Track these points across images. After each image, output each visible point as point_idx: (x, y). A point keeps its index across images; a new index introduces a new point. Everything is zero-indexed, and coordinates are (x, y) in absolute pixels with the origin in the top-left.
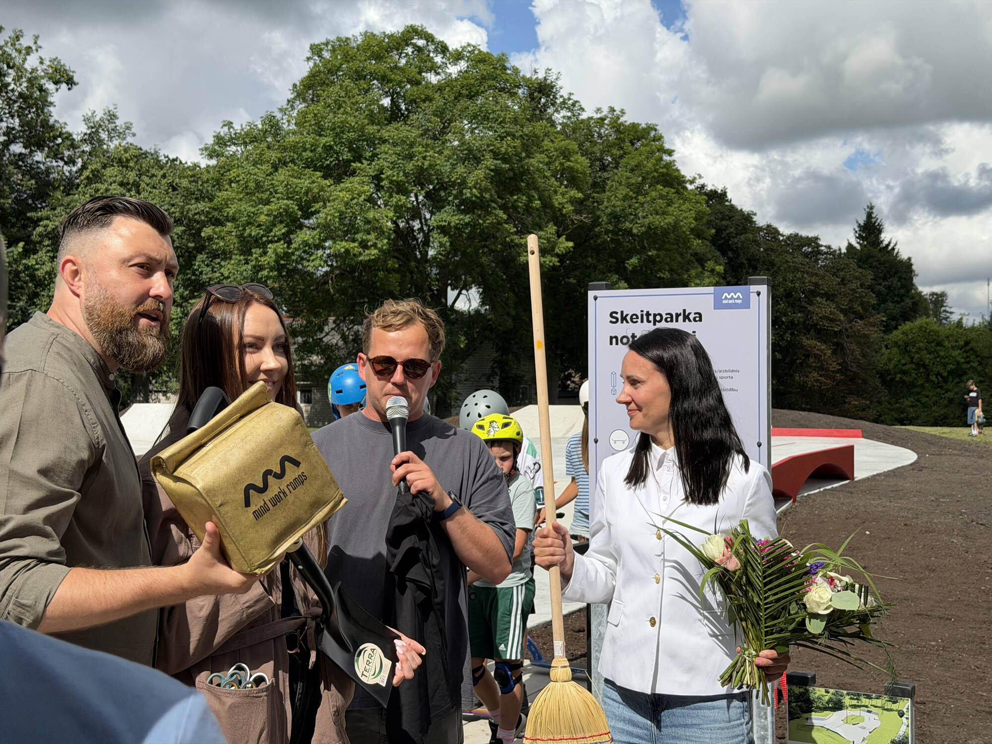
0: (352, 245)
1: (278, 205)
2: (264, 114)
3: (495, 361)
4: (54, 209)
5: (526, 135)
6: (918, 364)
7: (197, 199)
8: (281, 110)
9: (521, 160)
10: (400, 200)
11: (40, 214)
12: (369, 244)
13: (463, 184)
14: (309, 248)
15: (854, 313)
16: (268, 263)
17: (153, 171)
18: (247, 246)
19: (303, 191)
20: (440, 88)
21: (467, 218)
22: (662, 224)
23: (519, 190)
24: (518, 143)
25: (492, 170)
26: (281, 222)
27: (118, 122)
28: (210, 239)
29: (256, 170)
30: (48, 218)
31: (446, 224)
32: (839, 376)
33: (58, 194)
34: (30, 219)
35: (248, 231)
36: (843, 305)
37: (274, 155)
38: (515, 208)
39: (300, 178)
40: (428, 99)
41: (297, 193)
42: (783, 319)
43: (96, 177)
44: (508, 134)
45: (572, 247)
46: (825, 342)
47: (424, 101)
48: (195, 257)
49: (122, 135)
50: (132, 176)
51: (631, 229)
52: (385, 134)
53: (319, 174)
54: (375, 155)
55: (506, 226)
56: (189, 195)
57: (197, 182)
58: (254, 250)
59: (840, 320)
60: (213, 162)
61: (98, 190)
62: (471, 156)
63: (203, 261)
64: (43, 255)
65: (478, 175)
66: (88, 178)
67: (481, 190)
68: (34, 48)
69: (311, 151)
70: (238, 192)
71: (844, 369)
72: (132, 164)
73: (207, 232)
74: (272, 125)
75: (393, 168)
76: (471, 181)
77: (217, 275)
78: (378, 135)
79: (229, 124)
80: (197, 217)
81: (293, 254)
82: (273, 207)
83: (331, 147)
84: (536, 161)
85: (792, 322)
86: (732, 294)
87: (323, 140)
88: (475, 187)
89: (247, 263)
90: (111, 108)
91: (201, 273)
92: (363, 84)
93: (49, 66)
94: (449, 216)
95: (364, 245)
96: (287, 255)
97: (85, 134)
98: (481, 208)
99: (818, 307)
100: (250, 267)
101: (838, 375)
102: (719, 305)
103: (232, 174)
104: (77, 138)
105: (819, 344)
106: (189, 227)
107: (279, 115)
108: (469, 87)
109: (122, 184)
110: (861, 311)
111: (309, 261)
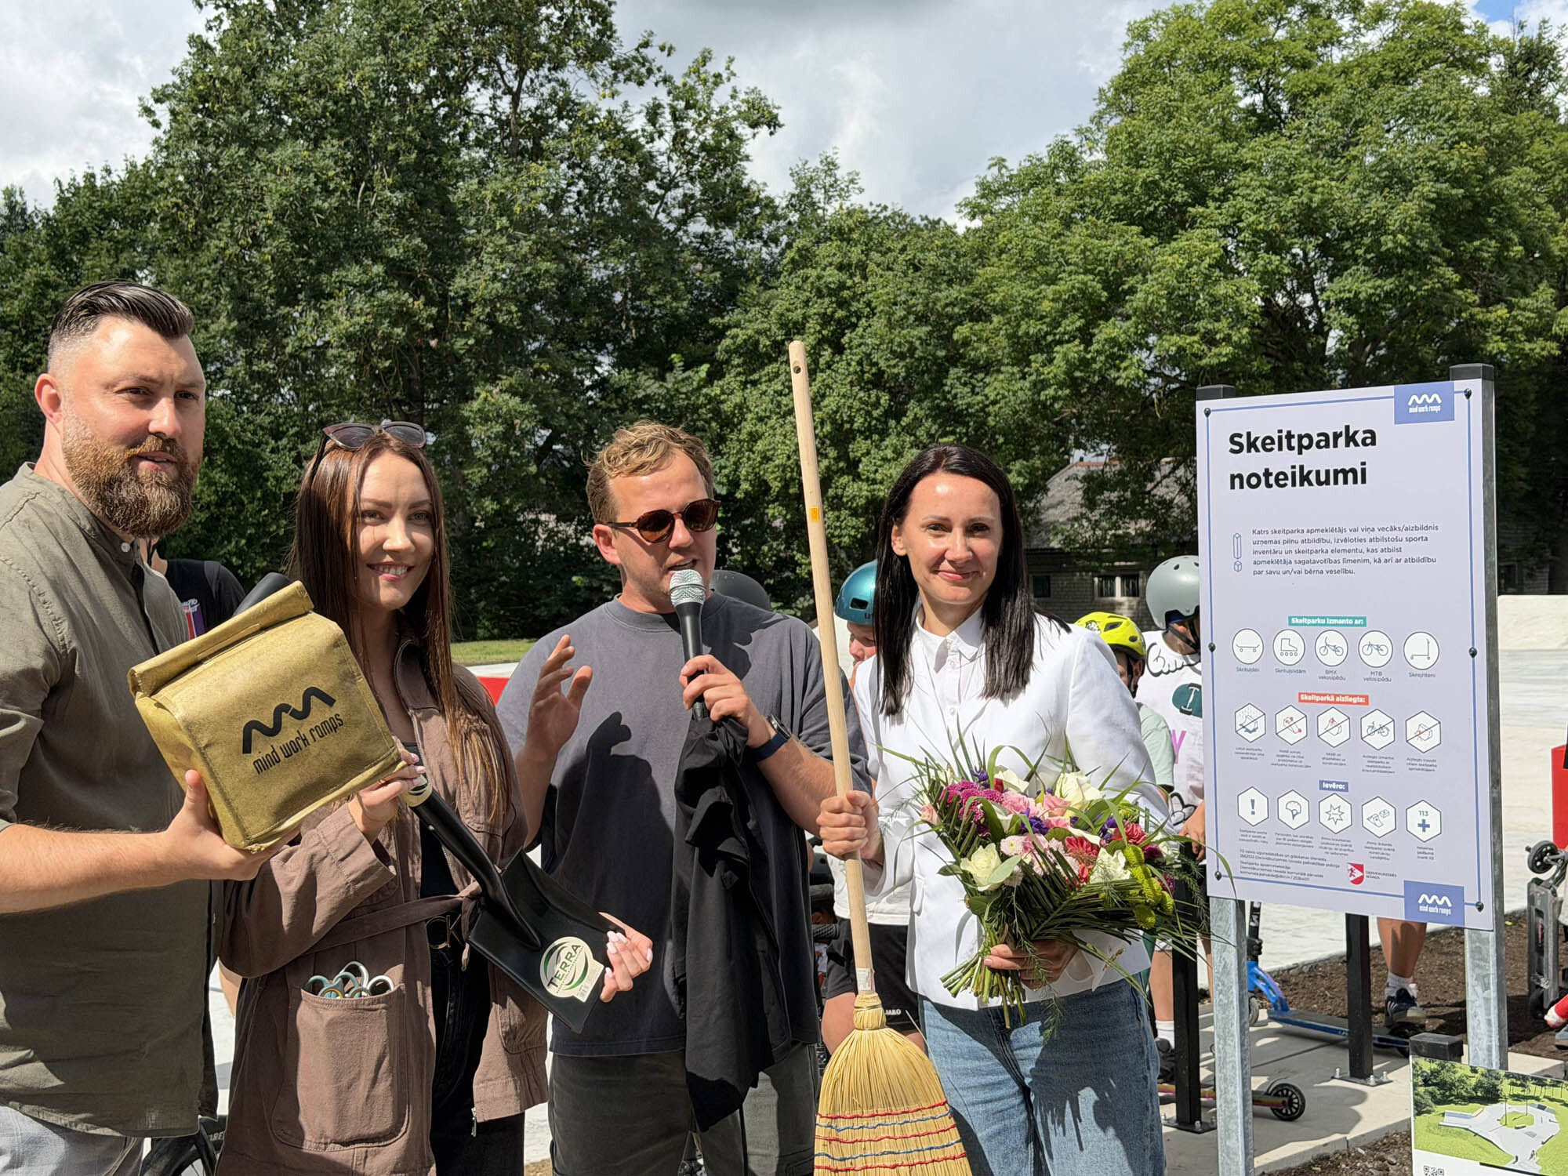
0: (1190, 339)
1: (1071, 283)
2: (1051, 141)
4: (747, 312)
5: (1497, 136)
7: (950, 282)
8: (1080, 131)
9: (1486, 178)
10: (1270, 263)
11: (727, 318)
12: (1218, 337)
13: (1380, 227)
14: (1120, 349)
16: (1055, 376)
17: (888, 244)
18: (1023, 350)
19: (1110, 258)
20: (1345, 71)
21: (1389, 284)
23: (1484, 231)
24: (1481, 150)
25: (1432, 201)
26: (1075, 310)
27: (841, 174)
28: (966, 343)
29: (1037, 230)
30: (737, 325)
31: (1351, 295)
33: (753, 289)
34: (714, 327)
35: (1024, 327)
37: (1064, 204)
38: (1476, 261)
39: (1106, 238)
40: (1323, 89)
41: (1100, 262)
43: (805, 259)
44: (1462, 137)
47: (1316, 94)
48: (947, 372)
49: (843, 194)
50: (855, 254)
52: (1246, 155)
53: (1135, 229)
54: (1228, 192)
55: (1459, 292)
56: (936, 277)
57: (948, 256)
58: (1032, 357)
60: (977, 223)
61: (808, 278)
62: (1396, 180)
63: (959, 379)
64: (731, 380)
65: (1408, 208)
66: (793, 260)
67: (1412, 236)
68: (725, 76)
69: (1125, 193)
70: (1010, 268)
72: (855, 236)
73: (962, 332)
74: (1065, 156)
75: (1259, 210)
76: (1394, 221)
77: (979, 398)
78: (1234, 158)
79: (1000, 163)
80: (949, 309)
81: (1094, 360)
82: (1062, 287)
83: (1154, 182)
84: (1516, 179)
86: (1424, 396)
87: (1142, 174)
88: (1402, 232)
89: (1024, 378)
90: (830, 153)
91: (955, 397)
92: (1213, 77)
93: (743, 101)
94: (1359, 283)
95: (1210, 340)
96: (1085, 363)
97: (793, 196)
98: (1414, 265)
100: (1027, 384)
102: (1403, 416)
103: (1002, 239)
104: (781, 202)
106: (938, 325)
107: (1075, 141)
108: (1396, 65)
109: (841, 267)
111: (1119, 370)
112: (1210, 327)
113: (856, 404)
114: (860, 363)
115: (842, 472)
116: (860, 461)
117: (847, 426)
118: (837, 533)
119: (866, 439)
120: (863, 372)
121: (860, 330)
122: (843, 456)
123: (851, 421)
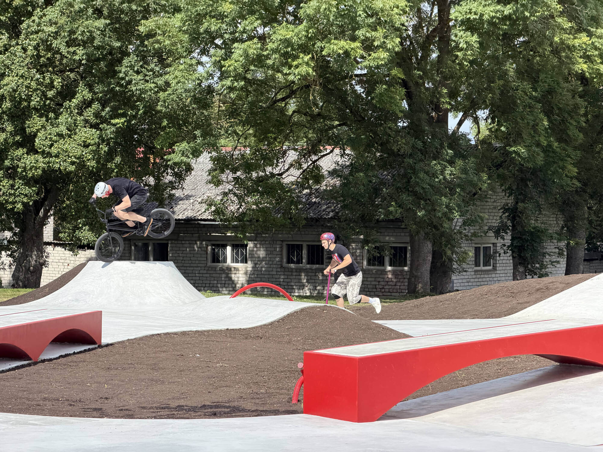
73: (146, 25)
95: (368, 45)
96: (260, 59)
111: (290, 67)
112: (368, 35)
113: (33, 84)
114: (36, 48)
115: (19, 145)
116: (35, 135)
117: (25, 104)
118: (11, 200)
119: (41, 116)
120: (39, 56)
121: (35, 18)
122: (21, 131)
123: (29, 99)
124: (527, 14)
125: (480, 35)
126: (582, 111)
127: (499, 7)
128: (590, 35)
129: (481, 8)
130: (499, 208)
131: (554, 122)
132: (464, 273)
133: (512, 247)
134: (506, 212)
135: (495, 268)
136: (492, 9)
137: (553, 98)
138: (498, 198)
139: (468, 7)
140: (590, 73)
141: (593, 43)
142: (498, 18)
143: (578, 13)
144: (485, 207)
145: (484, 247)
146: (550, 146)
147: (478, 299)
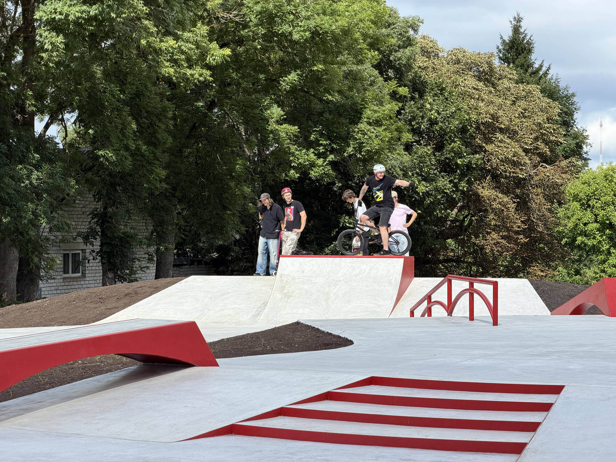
3: (94, 215)
6: (603, 223)
15: (541, 155)
22: (334, 27)
32: (522, 239)
36: (526, 143)
42: (459, 162)
45: (229, 56)
46: (506, 192)
51: (291, 33)
55: (146, 22)
59: (525, 164)
71: (530, 230)
85: (469, 166)
99: (499, 147)
101: (522, 236)
105: (500, 195)
110: (548, 153)
124: (113, 15)
125: (66, 36)
126: (170, 114)
127: (85, 8)
128: (177, 38)
129: (66, 8)
130: (88, 213)
131: (143, 125)
132: (52, 281)
133: (101, 253)
134: (95, 218)
135: (84, 275)
136: (77, 10)
137: (141, 101)
138: (87, 203)
139: (53, 7)
140: (177, 78)
141: (179, 47)
142: (84, 19)
143: (164, 16)
144: (73, 213)
145: (72, 254)
146: (138, 149)
147: (66, 305)
